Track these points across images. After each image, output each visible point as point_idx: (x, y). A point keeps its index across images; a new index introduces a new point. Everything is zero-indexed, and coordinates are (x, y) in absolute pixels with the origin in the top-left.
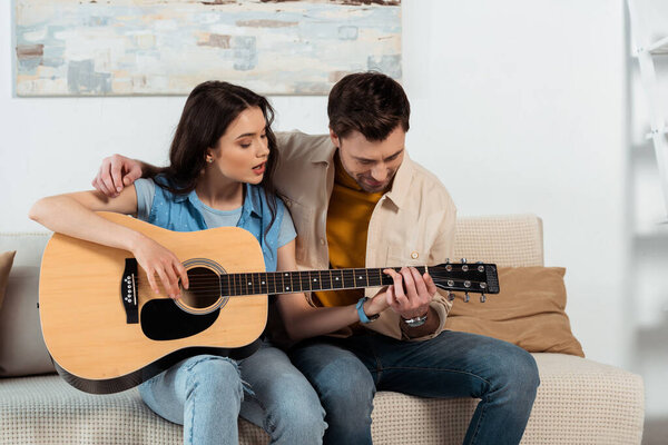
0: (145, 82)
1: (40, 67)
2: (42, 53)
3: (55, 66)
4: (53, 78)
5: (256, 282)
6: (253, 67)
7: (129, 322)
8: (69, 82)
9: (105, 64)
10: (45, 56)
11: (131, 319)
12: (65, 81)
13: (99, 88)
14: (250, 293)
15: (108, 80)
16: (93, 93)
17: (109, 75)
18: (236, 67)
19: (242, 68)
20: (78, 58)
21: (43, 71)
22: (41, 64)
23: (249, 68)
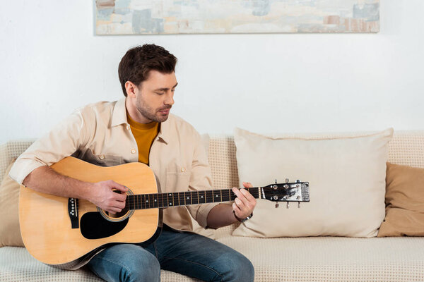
0: (187, 24)
1: (113, 14)
2: (114, 5)
3: (124, 14)
4: (122, 23)
5: (151, 200)
6: (267, 14)
7: (73, 227)
8: (134, 25)
9: (159, 12)
10: (116, 7)
11: (74, 226)
12: (130, 24)
13: (154, 30)
14: (148, 207)
15: (161, 24)
16: (150, 33)
17: (162, 20)
18: (254, 14)
19: (259, 14)
20: (140, 8)
21: (115, 17)
22: (114, 13)
23: (264, 14)
